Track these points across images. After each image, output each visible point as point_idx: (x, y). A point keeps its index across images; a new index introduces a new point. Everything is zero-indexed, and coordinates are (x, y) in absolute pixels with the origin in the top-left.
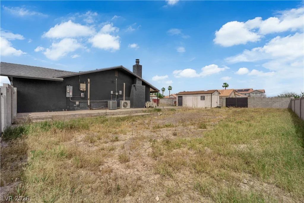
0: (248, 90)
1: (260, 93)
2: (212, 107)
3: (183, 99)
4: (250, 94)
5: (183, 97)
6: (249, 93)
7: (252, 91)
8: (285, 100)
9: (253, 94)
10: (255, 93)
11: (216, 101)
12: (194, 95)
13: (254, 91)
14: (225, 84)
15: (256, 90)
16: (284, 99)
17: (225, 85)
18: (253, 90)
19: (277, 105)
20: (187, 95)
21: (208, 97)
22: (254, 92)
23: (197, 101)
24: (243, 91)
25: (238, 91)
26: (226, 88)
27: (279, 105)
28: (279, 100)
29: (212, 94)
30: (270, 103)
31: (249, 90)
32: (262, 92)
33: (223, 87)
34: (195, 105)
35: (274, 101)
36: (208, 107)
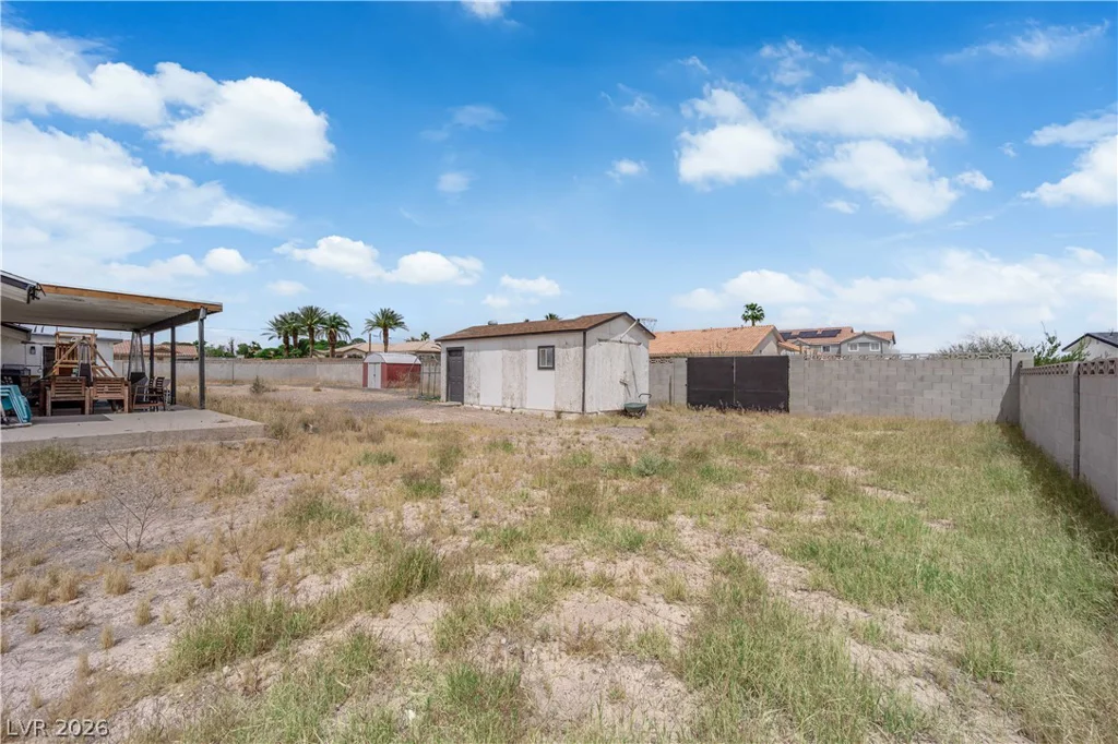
0: (834, 333)
1: (877, 345)
2: (588, 409)
3: (466, 363)
4: (842, 346)
5: (467, 355)
6: (839, 345)
7: (851, 336)
8: (980, 370)
9: (853, 346)
10: (861, 344)
11: (619, 375)
12: (512, 341)
13: (855, 338)
14: (752, 307)
15: (864, 334)
16: (976, 364)
17: (750, 313)
18: (855, 331)
19: (936, 401)
20: (482, 343)
21: (567, 354)
22: (854, 341)
23: (522, 375)
24: (819, 336)
25: (799, 336)
26: (757, 323)
27: (952, 402)
28: (948, 373)
29: (591, 335)
30: (901, 386)
31: (839, 331)
32: (884, 340)
33: (745, 318)
34: (512, 399)
35: (922, 379)
36: (567, 408)
